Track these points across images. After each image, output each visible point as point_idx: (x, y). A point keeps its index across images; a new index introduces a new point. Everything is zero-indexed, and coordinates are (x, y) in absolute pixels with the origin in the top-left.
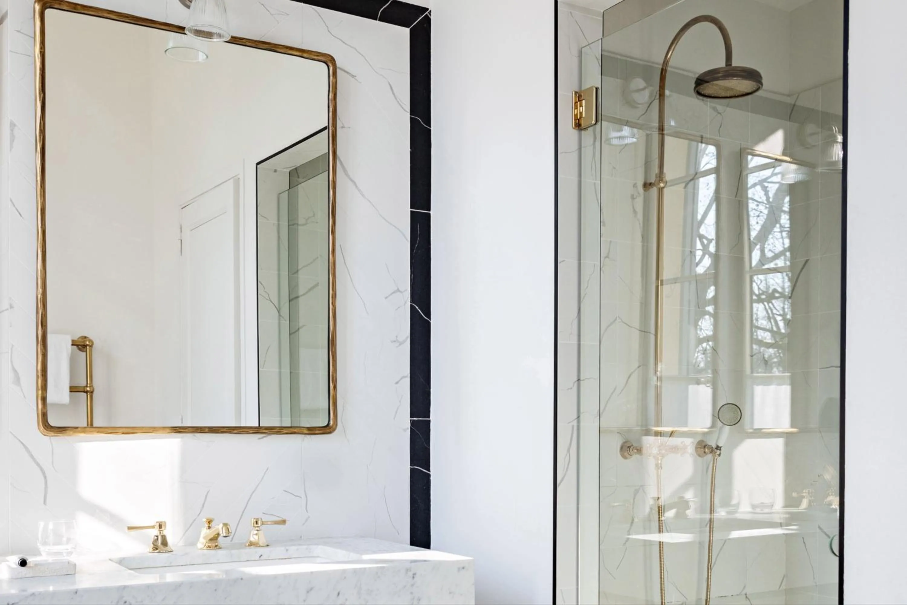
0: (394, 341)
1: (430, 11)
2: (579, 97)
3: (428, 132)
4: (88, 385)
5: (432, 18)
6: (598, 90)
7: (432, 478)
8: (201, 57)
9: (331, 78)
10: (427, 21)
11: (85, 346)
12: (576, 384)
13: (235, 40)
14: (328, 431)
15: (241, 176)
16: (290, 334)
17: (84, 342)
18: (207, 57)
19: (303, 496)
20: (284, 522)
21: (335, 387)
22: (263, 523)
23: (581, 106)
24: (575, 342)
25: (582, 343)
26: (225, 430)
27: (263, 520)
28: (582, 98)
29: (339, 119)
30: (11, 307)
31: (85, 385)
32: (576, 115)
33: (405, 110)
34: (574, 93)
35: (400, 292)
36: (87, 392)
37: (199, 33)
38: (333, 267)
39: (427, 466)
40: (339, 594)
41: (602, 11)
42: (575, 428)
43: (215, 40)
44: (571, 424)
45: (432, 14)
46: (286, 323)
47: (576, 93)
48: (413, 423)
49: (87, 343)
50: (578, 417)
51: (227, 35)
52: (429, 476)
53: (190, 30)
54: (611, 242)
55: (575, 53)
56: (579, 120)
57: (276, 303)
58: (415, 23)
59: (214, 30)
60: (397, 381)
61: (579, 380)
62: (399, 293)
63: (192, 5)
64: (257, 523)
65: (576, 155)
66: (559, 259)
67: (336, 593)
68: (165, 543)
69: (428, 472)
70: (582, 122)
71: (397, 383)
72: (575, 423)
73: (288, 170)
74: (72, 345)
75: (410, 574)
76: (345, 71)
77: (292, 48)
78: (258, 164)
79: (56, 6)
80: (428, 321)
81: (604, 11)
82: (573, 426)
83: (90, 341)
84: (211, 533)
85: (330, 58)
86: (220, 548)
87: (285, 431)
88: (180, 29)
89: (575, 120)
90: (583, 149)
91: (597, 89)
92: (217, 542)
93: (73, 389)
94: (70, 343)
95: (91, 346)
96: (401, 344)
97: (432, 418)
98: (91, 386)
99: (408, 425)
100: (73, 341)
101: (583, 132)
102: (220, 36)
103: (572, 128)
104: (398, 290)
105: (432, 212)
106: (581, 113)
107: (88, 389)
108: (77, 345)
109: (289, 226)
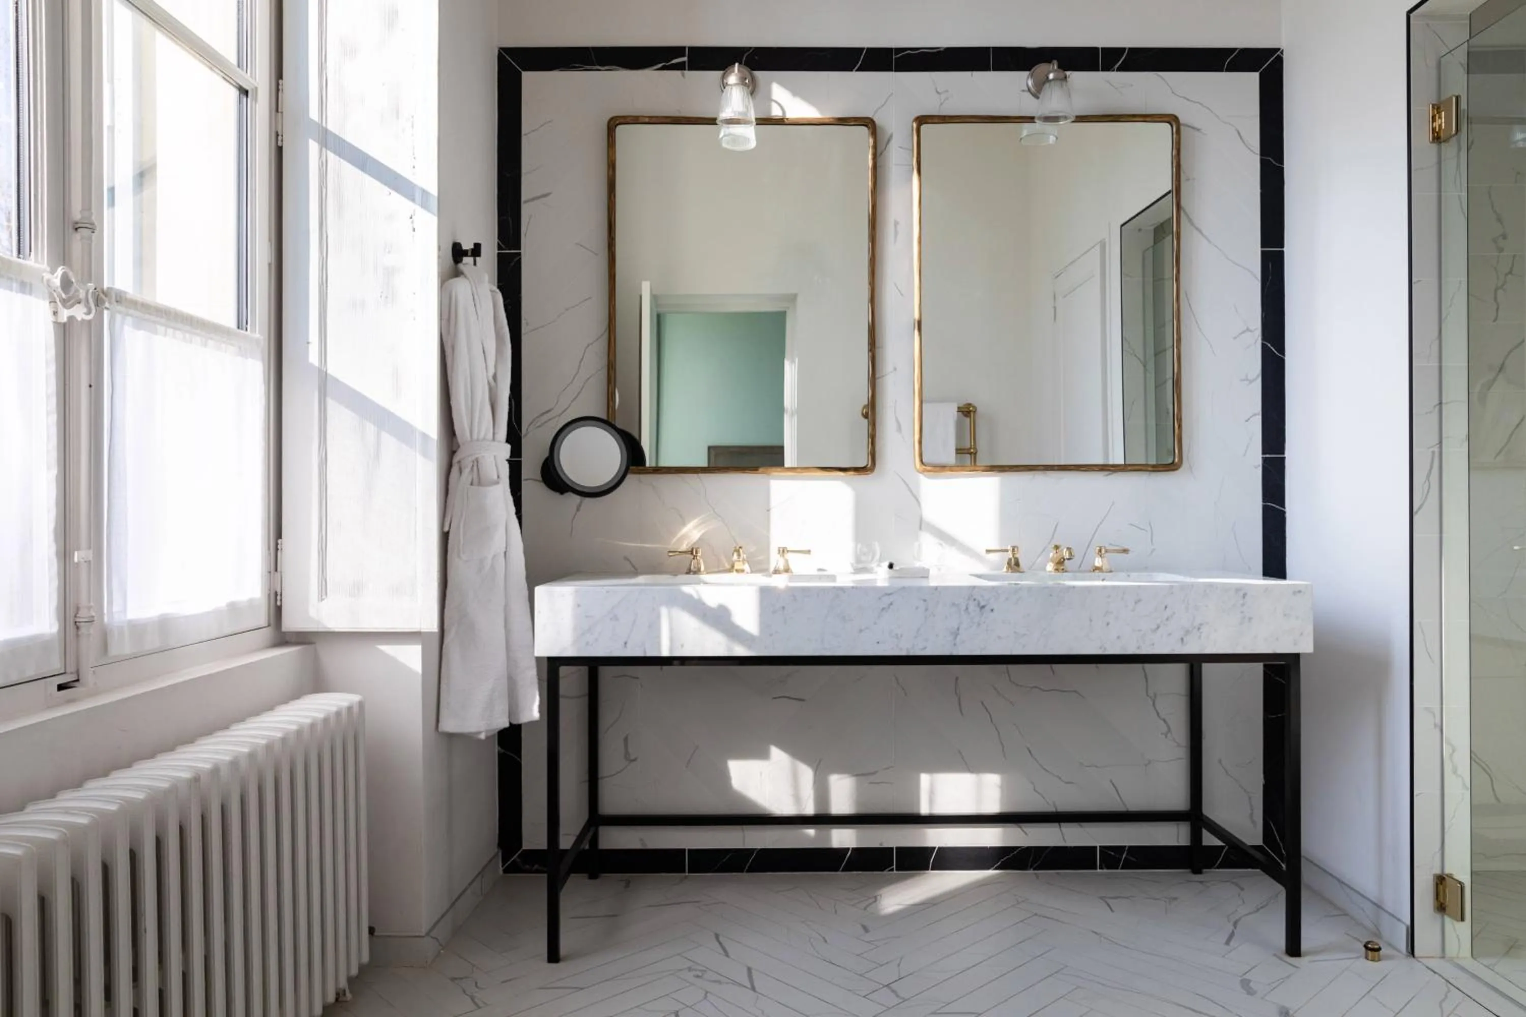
0: (1244, 380)
1: (1282, 51)
2: (1437, 108)
3: (1281, 171)
4: (972, 447)
5: (1285, 57)
6: (1459, 99)
7: (1288, 515)
8: (1052, 139)
9: (1175, 136)
10: (1280, 60)
11: (969, 412)
12: (1437, 408)
13: (1081, 119)
14: (1173, 468)
15: (1107, 240)
16: (1156, 387)
17: (968, 409)
18: (1057, 138)
19: (1148, 529)
20: (1125, 551)
21: (1180, 426)
22: (1106, 551)
23: (1440, 118)
24: (1436, 364)
25: (1444, 364)
26: (1072, 467)
27: (1107, 548)
28: (1441, 110)
29: (1184, 173)
30: (895, 369)
31: (969, 446)
32: (1434, 129)
33: (1254, 153)
34: (1431, 106)
35: (1251, 331)
36: (971, 453)
37: (1048, 119)
38: (1177, 313)
39: (1282, 502)
40: (1166, 607)
41: (1469, 13)
42: (1437, 454)
43: (1061, 123)
44: (1432, 449)
45: (1284, 53)
46: (1151, 376)
47: (1433, 106)
48: (1265, 460)
49: (971, 409)
50: (1441, 442)
51: (1072, 117)
52: (1284, 513)
53: (1040, 118)
54: (1514, 256)
55: (1433, 63)
56: (1437, 133)
57: (1142, 359)
58: (1266, 65)
59: (1060, 114)
60: (1247, 419)
61: (1441, 403)
62: (1249, 333)
63: (1041, 96)
64: (1100, 551)
65: (1434, 171)
66: (1414, 280)
67: (1164, 607)
68: (1017, 564)
69: (1283, 509)
70: (1442, 135)
71: (1247, 421)
72: (1436, 449)
73: (1152, 228)
74: (958, 411)
75: (1241, 594)
76: (1189, 126)
77: (1134, 116)
78: (1122, 225)
79: (930, 121)
80: (1282, 358)
81: (1473, 12)
82: (1433, 452)
83: (975, 407)
84: (1058, 557)
85: (1174, 118)
86: (1066, 571)
87: (1130, 468)
88: (1031, 119)
89: (1433, 133)
90: (1443, 163)
91: (1457, 98)
92: (1063, 566)
93: (959, 451)
94: (956, 409)
95: (975, 412)
96: (1251, 382)
97: (1287, 454)
98: (975, 448)
99: (1260, 462)
100: (959, 408)
101: (1443, 144)
102: (1066, 118)
103: (1429, 144)
104: (1248, 330)
105: (1285, 249)
106: (1440, 126)
107: (972, 450)
108: (962, 412)
109: (1154, 281)
